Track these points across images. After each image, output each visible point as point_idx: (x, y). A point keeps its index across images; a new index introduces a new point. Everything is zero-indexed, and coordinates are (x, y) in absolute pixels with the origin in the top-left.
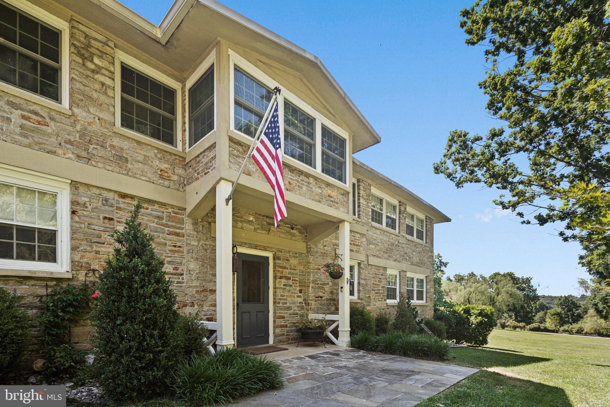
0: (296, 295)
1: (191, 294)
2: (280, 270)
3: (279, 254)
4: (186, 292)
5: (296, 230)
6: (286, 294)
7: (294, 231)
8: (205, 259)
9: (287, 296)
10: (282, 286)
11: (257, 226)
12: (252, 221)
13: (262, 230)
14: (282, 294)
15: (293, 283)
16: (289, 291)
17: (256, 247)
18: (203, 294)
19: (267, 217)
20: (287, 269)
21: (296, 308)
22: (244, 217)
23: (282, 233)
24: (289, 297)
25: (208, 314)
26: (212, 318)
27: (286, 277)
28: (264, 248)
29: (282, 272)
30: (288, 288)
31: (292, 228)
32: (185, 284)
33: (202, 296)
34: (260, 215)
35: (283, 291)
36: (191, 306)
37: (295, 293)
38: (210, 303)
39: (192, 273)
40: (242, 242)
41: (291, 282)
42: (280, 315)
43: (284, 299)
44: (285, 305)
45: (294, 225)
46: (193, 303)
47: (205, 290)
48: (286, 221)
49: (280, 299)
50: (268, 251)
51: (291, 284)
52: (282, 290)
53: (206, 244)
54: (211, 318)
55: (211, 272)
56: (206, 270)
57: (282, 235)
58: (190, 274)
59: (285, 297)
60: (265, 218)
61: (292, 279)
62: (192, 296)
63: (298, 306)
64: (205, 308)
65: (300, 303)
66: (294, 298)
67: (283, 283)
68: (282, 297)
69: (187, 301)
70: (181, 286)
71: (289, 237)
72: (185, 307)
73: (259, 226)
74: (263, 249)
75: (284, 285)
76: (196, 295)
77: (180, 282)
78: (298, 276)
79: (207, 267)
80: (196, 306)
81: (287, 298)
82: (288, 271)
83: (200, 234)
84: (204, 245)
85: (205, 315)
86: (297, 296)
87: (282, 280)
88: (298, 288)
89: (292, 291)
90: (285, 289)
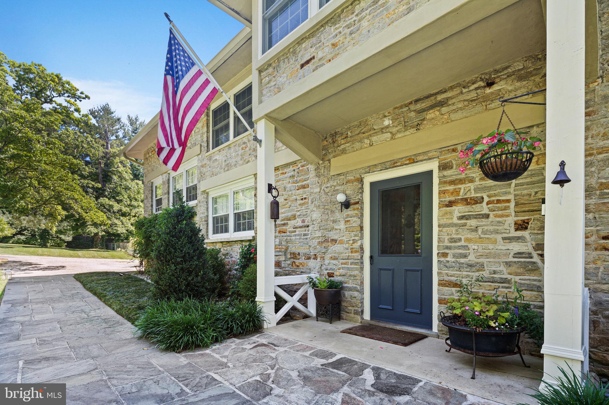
0: (499, 237)
1: (313, 246)
2: (451, 188)
3: (449, 157)
4: (309, 244)
5: (502, 82)
6: (464, 235)
7: (496, 87)
8: (326, 204)
9: (468, 240)
10: (455, 221)
11: (394, 130)
12: (387, 127)
13: (406, 130)
14: (455, 236)
15: (491, 210)
16: (476, 229)
17: (394, 164)
18: (324, 245)
19: (417, 101)
20: (472, 181)
21: (502, 268)
22: (375, 127)
23: (455, 111)
24: (476, 242)
25: (329, 269)
26: (333, 273)
27: (466, 199)
28: (409, 159)
29: (457, 192)
30: (473, 223)
31: (490, 84)
32: (309, 236)
33: (323, 247)
34: (401, 107)
35: (457, 231)
36: (314, 259)
37: (497, 232)
38: (330, 255)
39: (314, 223)
40: (369, 167)
41: (484, 209)
42: (446, 278)
43: (459, 247)
44: (462, 260)
45: (496, 71)
46: (315, 255)
47: (326, 241)
48: (467, 80)
49: (447, 248)
50: (421, 161)
51: (486, 211)
52: (454, 229)
53: (327, 188)
54: (331, 273)
55: (332, 219)
56: (327, 217)
57: (459, 114)
58: (313, 224)
59: (463, 243)
60: (412, 107)
61: (486, 199)
62: (315, 248)
63: (508, 264)
64: (327, 262)
65: (519, 254)
66: (495, 242)
67: (457, 214)
68: (451, 242)
69: (311, 254)
70: (307, 239)
71: (479, 108)
72: (309, 260)
73: (399, 127)
74: (408, 162)
75: (461, 218)
76: (318, 247)
77: (306, 234)
78: (512, 190)
79: (328, 214)
80: (319, 259)
81: (470, 245)
82: (472, 186)
83: (322, 178)
84: (325, 189)
85: (327, 270)
86: (504, 239)
87: (454, 208)
88: (511, 220)
89: (486, 228)
90: (465, 225)
